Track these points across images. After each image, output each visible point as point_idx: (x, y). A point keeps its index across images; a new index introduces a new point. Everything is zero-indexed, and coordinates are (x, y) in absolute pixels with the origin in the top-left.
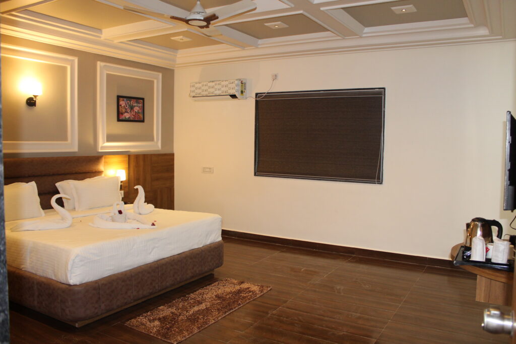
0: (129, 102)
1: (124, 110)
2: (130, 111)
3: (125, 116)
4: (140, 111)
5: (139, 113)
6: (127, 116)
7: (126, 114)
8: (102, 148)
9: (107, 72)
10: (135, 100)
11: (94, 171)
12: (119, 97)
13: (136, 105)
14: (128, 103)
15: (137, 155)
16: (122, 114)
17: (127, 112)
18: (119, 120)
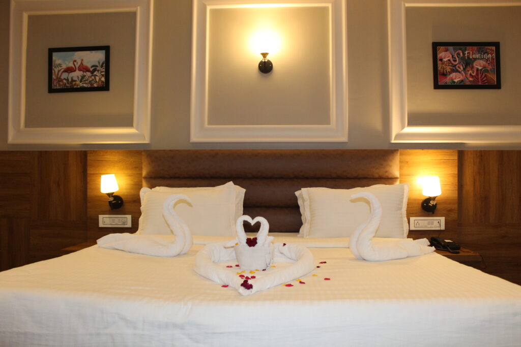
0: (460, 52)
1: (448, 69)
2: (464, 69)
3: (452, 79)
4: (489, 68)
5: (487, 71)
6: (456, 78)
7: (453, 75)
8: (399, 136)
9: (407, 5)
10: (475, 48)
11: (377, 176)
12: (436, 46)
13: (477, 56)
14: (458, 54)
15: (481, 151)
16: (444, 75)
17: (457, 71)
18: (437, 86)
